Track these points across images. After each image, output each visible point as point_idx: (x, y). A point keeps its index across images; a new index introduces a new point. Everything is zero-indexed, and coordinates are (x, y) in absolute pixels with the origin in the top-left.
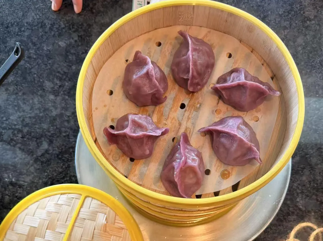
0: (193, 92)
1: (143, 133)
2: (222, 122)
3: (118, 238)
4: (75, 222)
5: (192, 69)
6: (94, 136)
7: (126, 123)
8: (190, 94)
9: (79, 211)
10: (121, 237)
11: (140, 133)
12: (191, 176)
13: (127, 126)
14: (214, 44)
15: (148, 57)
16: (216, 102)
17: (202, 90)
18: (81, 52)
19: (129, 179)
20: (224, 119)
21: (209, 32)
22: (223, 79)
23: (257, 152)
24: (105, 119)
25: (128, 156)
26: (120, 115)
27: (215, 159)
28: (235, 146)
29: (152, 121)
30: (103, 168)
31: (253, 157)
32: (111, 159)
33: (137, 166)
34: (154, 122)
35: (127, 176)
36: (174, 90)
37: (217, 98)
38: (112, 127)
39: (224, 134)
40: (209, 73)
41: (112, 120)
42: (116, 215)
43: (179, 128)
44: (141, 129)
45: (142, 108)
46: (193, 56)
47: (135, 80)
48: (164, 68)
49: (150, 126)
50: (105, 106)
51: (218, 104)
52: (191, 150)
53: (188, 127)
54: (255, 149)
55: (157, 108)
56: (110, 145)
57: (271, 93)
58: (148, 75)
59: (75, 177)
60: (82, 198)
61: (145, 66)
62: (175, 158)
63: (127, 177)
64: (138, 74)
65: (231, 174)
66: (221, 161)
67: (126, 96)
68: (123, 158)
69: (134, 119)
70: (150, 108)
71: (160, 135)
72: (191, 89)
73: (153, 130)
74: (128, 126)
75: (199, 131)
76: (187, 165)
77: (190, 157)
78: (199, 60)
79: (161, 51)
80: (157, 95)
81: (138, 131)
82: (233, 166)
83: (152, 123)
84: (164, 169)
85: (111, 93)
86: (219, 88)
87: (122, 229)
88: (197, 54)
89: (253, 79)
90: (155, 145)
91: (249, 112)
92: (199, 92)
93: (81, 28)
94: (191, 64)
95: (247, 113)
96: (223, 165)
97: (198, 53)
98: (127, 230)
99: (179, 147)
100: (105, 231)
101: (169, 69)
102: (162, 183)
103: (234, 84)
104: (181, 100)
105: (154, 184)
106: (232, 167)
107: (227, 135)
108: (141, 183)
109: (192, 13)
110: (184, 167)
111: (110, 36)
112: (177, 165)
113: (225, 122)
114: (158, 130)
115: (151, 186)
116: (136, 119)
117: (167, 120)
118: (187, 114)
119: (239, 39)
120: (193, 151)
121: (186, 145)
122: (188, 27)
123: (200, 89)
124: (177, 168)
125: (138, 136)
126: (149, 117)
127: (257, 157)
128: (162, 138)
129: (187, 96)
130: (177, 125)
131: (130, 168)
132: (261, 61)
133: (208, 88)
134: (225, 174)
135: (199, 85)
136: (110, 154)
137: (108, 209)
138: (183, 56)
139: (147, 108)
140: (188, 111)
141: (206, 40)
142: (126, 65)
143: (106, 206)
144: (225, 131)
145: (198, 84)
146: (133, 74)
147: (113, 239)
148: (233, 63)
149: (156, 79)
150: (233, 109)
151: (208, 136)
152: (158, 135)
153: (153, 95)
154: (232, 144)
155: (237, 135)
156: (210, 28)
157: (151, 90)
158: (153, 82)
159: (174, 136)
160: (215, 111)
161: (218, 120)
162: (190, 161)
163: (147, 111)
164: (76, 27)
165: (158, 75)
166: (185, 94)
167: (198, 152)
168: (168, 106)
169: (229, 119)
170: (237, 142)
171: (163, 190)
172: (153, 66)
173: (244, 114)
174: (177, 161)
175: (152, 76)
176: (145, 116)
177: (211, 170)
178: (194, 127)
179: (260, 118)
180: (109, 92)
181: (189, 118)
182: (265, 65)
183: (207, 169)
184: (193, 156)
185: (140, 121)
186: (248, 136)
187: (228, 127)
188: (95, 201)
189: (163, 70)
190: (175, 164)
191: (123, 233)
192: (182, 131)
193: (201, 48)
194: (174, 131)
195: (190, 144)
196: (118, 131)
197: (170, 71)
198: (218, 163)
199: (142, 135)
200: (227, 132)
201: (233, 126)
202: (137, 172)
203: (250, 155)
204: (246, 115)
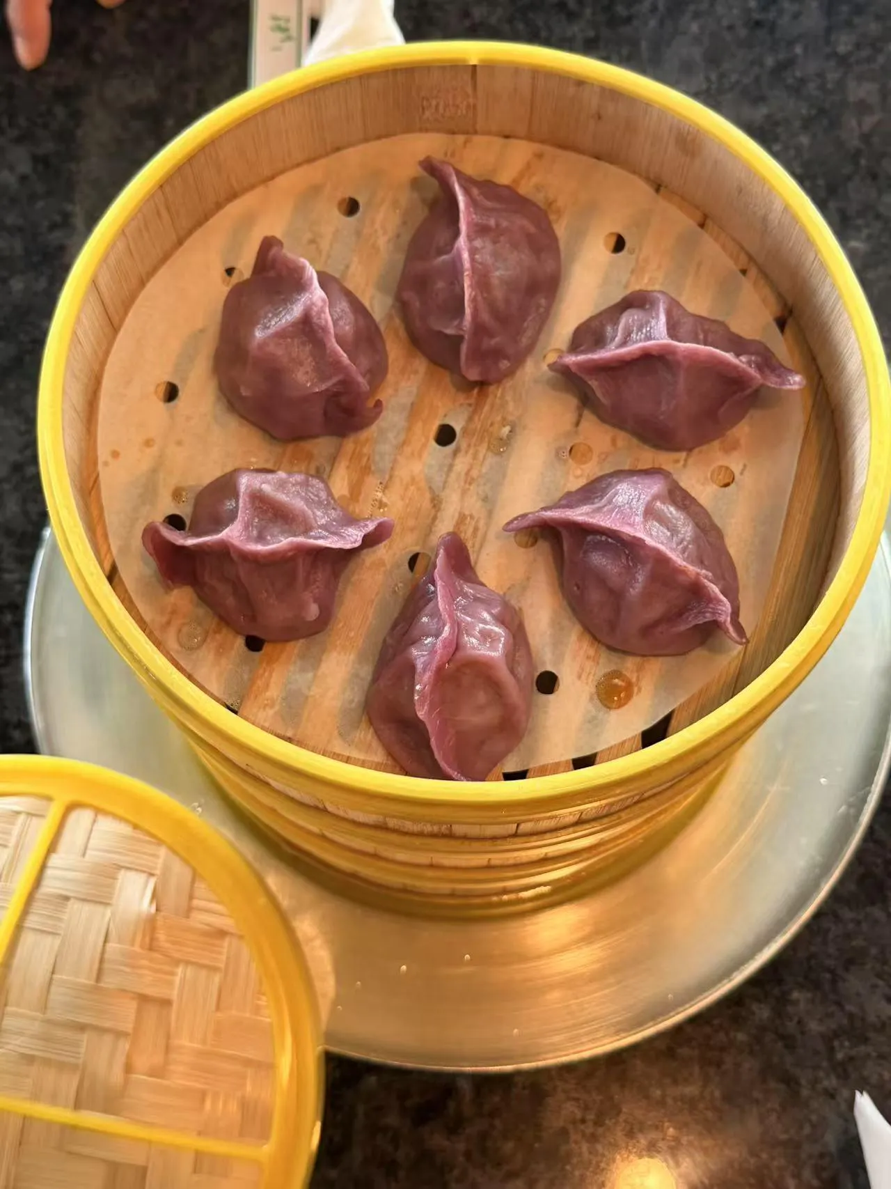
0: (482, 385)
1: (292, 543)
2: (592, 491)
3: (204, 973)
4: (26, 912)
5: (474, 300)
6: (106, 555)
7: (230, 504)
8: (473, 388)
9: (43, 867)
10: (215, 969)
11: (281, 541)
12: (481, 697)
13: (232, 517)
14: (560, 203)
15: (307, 264)
16: (570, 417)
17: (518, 373)
18: (46, 223)
19: (246, 719)
20: (599, 479)
21: (539, 156)
22: (591, 334)
23: (719, 601)
24: (148, 490)
25: (238, 632)
26: (208, 473)
27: (574, 634)
28: (640, 580)
29: (330, 494)
30: (143, 678)
31: (711, 619)
32: (172, 644)
33: (274, 666)
34: (336, 496)
35: (237, 710)
36: (412, 376)
37: (573, 402)
38: (175, 522)
39: (598, 537)
40: (542, 310)
41: (177, 494)
42: (195, 876)
43: (435, 518)
44: (287, 527)
45: (290, 448)
46: (473, 252)
47: (263, 345)
48: (372, 298)
49: (319, 513)
50: (148, 443)
51: (577, 424)
52: (476, 599)
53: (467, 513)
54: (715, 589)
55: (349, 445)
56: (168, 589)
57: (772, 382)
58: (307, 327)
59: (25, 726)
60: (55, 811)
61: (300, 295)
62: (415, 632)
63: (235, 712)
64: (273, 323)
65: (636, 689)
66: (595, 639)
67: (229, 401)
68: (218, 637)
69: (260, 490)
70: (322, 446)
71: (357, 545)
72: (473, 375)
73: (333, 529)
74: (236, 517)
75: (507, 527)
76: (459, 655)
77: (472, 626)
78: (498, 269)
79: (358, 233)
80: (344, 400)
81: (276, 533)
82: (644, 656)
83: (329, 503)
84: (376, 677)
85: (171, 393)
86: (574, 369)
87: (222, 933)
88: (489, 246)
89: (700, 332)
90: (340, 586)
91: (696, 451)
92: (508, 383)
93: (46, 126)
94: (467, 283)
95: (688, 455)
96: (604, 654)
97: (495, 242)
98: (241, 937)
99: (432, 588)
100: (152, 947)
101: (389, 301)
102: (371, 730)
103: (629, 353)
104: (441, 412)
105: (340, 734)
106: (638, 659)
107: (610, 540)
108: (289, 734)
109: (469, 90)
110: (451, 665)
111: (165, 185)
112: (423, 656)
113: (604, 492)
114: (350, 530)
115: (329, 741)
116: (267, 488)
117: (385, 487)
118: (461, 464)
119: (652, 176)
120: (486, 603)
121: (458, 582)
122: (460, 139)
123: (511, 373)
124: (424, 670)
125: (273, 554)
126: (315, 482)
127: (722, 619)
128: (370, 557)
129: (461, 398)
130: (426, 504)
131: (246, 677)
132: (736, 260)
133: (535, 369)
134: (615, 690)
135: (507, 357)
136: (168, 623)
137: (163, 852)
138: (440, 252)
139: (308, 445)
140: (467, 452)
141: (524, 189)
142: (226, 290)
143: (152, 840)
144: (601, 527)
145: (497, 354)
146: (253, 324)
147: (183, 980)
148: (632, 272)
149: (338, 342)
150: (635, 441)
151: (544, 546)
152: (348, 546)
153: (332, 397)
154: (629, 571)
155: (644, 541)
156: (543, 142)
157: (323, 379)
158: (328, 351)
159: (417, 549)
160: (567, 453)
161: (582, 482)
162: (474, 640)
163: (309, 457)
164: (22, 121)
165: (347, 328)
166: (453, 390)
167: (506, 605)
168: (391, 435)
169: (619, 482)
170: (649, 566)
171: (379, 756)
172: (326, 297)
173: (677, 461)
174: (426, 642)
175: (324, 329)
176: (299, 478)
177: (559, 677)
178: (490, 513)
179: (737, 472)
180: (162, 389)
181: (469, 480)
182: (753, 272)
183: (543, 670)
184: (485, 622)
185: (282, 497)
186: (689, 543)
187: (612, 511)
188: (106, 825)
189: (367, 304)
190: (419, 655)
191: (225, 950)
192: (444, 527)
193: (505, 224)
194: (412, 530)
195: (477, 576)
196: (198, 535)
197: (393, 306)
198: (587, 648)
199: (290, 550)
200: (609, 529)
201: (631, 508)
202: (274, 692)
203: (699, 613)
204: (685, 466)
